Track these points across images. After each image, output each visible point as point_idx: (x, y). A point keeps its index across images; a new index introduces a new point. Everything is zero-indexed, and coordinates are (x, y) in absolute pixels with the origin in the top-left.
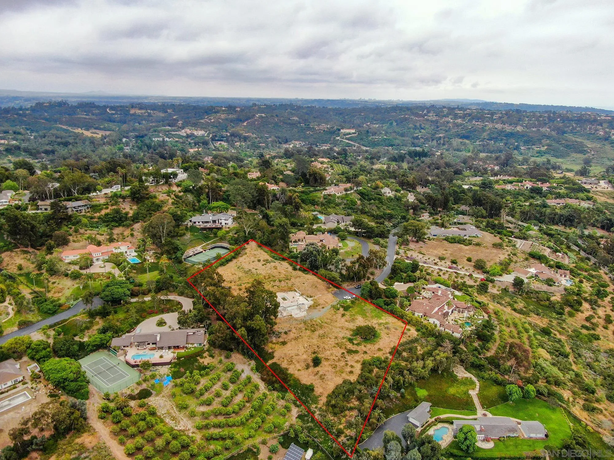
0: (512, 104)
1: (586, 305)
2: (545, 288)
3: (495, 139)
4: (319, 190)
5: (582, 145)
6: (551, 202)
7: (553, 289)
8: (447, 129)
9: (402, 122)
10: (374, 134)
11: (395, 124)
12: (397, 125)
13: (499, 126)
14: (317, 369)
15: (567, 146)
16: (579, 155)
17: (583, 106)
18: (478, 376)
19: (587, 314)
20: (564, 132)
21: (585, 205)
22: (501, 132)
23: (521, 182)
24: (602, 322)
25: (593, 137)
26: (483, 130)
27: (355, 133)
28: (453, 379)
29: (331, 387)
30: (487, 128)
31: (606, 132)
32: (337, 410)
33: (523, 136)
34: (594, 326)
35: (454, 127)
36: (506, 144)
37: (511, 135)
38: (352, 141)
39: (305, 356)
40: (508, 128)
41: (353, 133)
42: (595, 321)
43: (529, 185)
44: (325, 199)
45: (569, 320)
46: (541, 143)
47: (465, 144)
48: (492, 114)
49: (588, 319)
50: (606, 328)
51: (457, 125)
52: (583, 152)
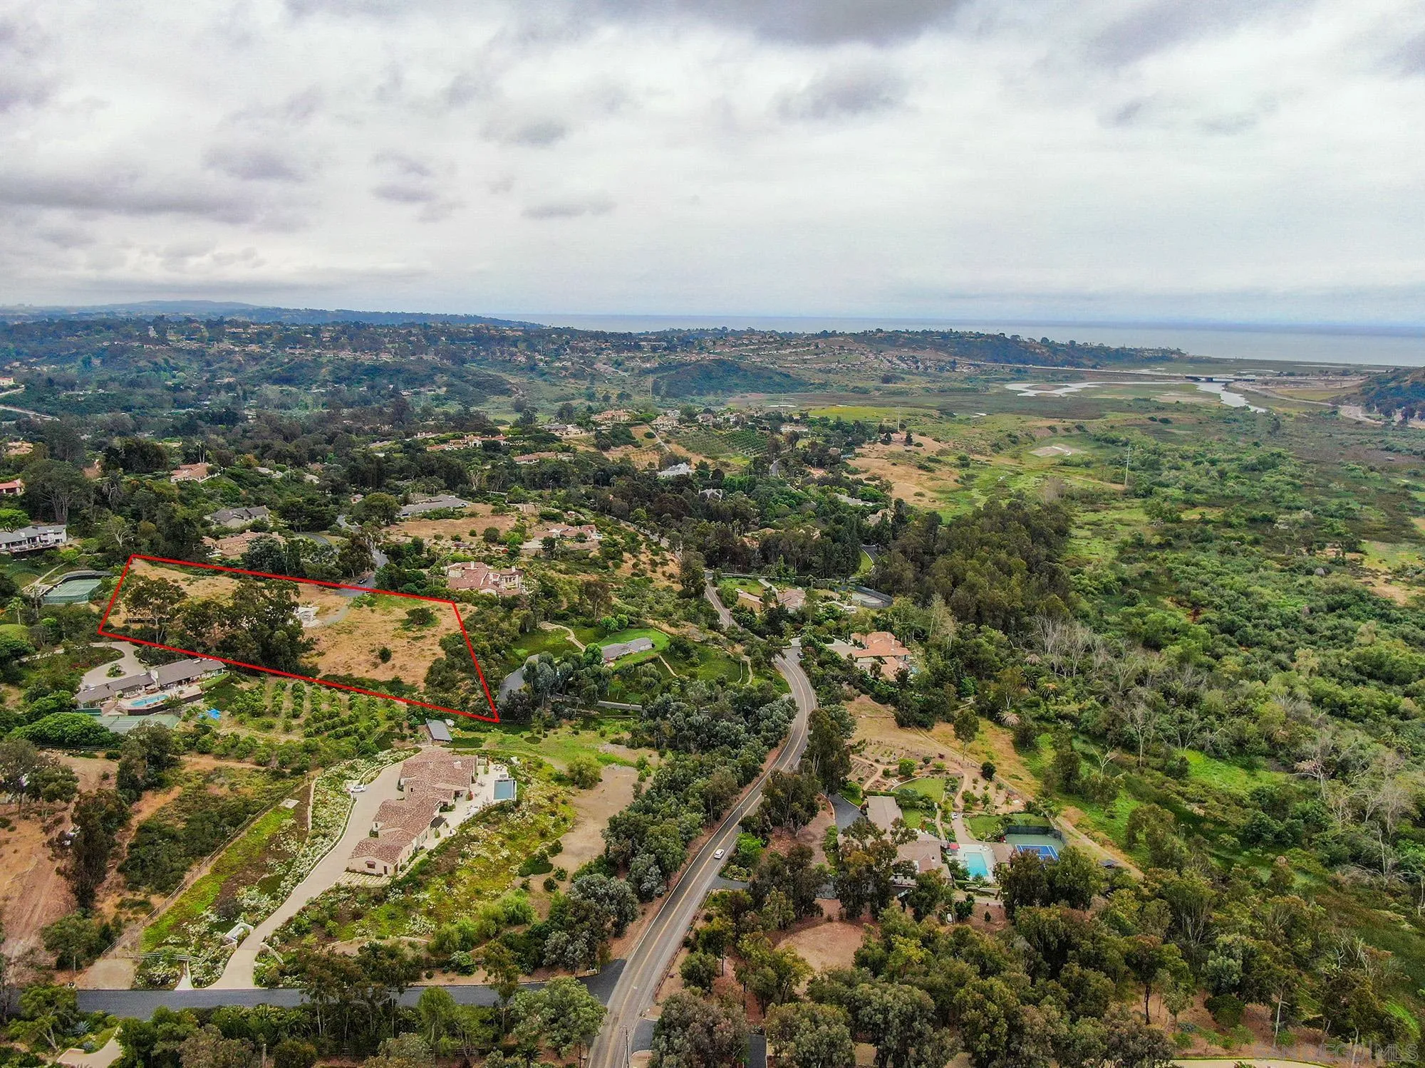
0: (323, 312)
1: (626, 555)
2: (578, 546)
3: (347, 380)
4: (162, 477)
5: (502, 382)
6: (521, 460)
7: (586, 545)
8: (235, 366)
9: (114, 357)
10: (71, 386)
11: (96, 362)
12: (103, 362)
13: (347, 354)
14: (390, 663)
15: (478, 385)
16: (503, 399)
17: (461, 313)
18: (567, 625)
19: (631, 563)
20: (464, 362)
21: (564, 457)
22: (354, 367)
23: (462, 438)
24: (648, 567)
25: (508, 365)
26: (317, 364)
27: (18, 387)
28: (545, 634)
29: (423, 672)
30: (324, 360)
31: (528, 358)
32: (447, 685)
33: (399, 371)
34: (643, 572)
35: (247, 361)
36: (371, 388)
37: (374, 371)
38: (14, 405)
39: (362, 657)
40: (367, 359)
41: (12, 387)
42: (642, 566)
43: (478, 441)
44: (181, 489)
45: (617, 572)
46: (434, 383)
47: (289, 394)
48: (316, 332)
49: (635, 566)
50: (654, 571)
51: (255, 358)
52: (506, 392)
